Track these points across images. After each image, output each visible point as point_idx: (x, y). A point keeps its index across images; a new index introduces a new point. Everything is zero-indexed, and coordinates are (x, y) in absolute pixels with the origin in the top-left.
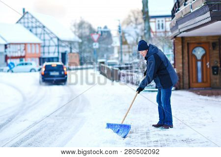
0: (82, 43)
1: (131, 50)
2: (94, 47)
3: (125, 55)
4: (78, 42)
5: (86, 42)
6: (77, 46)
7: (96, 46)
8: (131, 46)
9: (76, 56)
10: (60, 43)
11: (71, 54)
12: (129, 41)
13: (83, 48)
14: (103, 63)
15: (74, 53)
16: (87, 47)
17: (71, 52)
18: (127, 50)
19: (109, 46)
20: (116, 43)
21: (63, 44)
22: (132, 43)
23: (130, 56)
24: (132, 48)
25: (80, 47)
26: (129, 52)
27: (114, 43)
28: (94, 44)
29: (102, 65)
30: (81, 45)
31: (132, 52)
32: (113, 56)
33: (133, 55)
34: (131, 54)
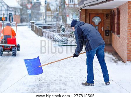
0: (22, 9)
1: (53, 15)
2: (28, 13)
3: (49, 17)
4: (20, 9)
5: (24, 9)
6: (19, 11)
7: (29, 12)
8: (53, 12)
9: (18, 17)
10: (8, 8)
11: (15, 16)
12: (51, 9)
13: (23, 12)
14: (33, 23)
15: (17, 15)
16: (25, 11)
17: (15, 14)
18: (50, 14)
19: (39, 12)
20: (42, 10)
21: (10, 9)
22: (53, 10)
23: (52, 18)
24: (53, 14)
25: (21, 12)
26: (52, 16)
27: (41, 10)
28: (28, 10)
29: (33, 24)
30: (21, 10)
31: (53, 16)
32: (41, 18)
33: (54, 17)
34: (53, 17)
